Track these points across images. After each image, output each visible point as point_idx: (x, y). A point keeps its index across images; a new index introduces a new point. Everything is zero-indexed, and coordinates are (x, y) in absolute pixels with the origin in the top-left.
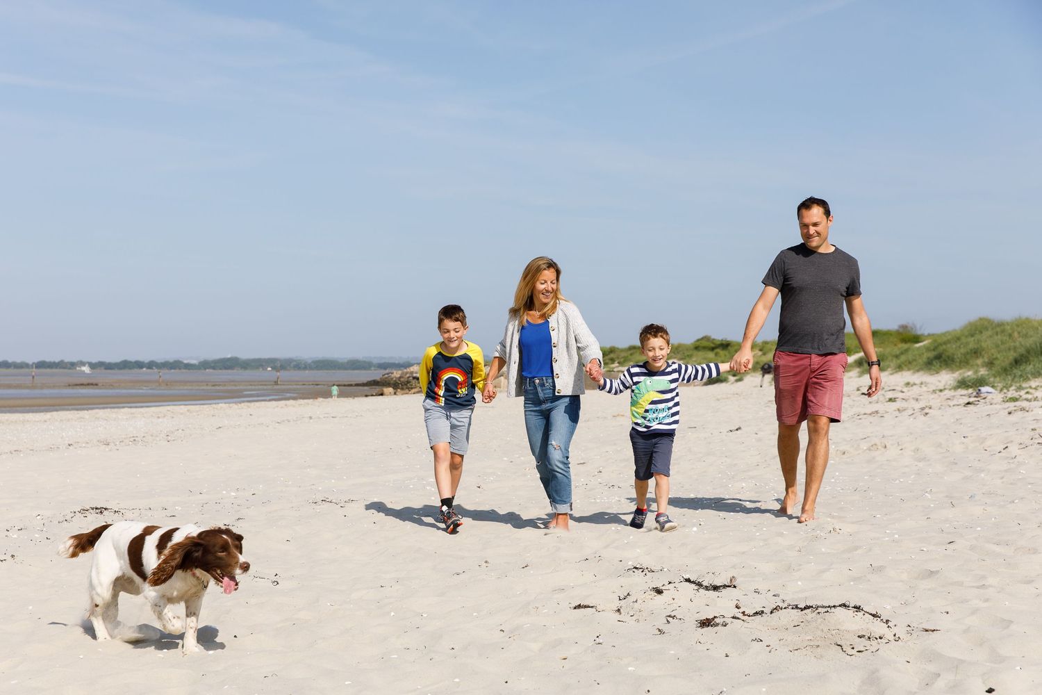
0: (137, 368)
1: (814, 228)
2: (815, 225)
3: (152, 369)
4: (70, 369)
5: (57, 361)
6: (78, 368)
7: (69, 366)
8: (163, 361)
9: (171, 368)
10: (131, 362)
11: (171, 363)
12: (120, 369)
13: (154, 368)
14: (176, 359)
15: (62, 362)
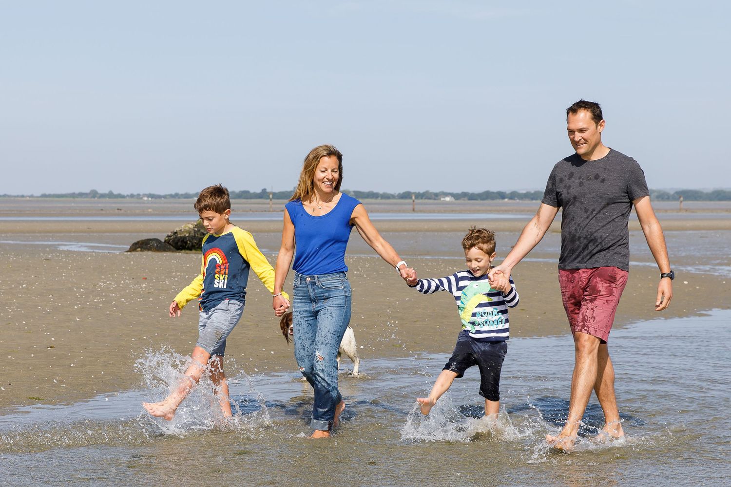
0: (499, 199)
1: (581, 135)
2: (581, 131)
3: (514, 199)
4: (435, 199)
5: (421, 192)
6: (442, 199)
7: (433, 196)
8: (524, 192)
9: (532, 199)
10: (493, 193)
11: (532, 194)
12: (482, 199)
13: (516, 198)
14: (537, 190)
15: (427, 192)
